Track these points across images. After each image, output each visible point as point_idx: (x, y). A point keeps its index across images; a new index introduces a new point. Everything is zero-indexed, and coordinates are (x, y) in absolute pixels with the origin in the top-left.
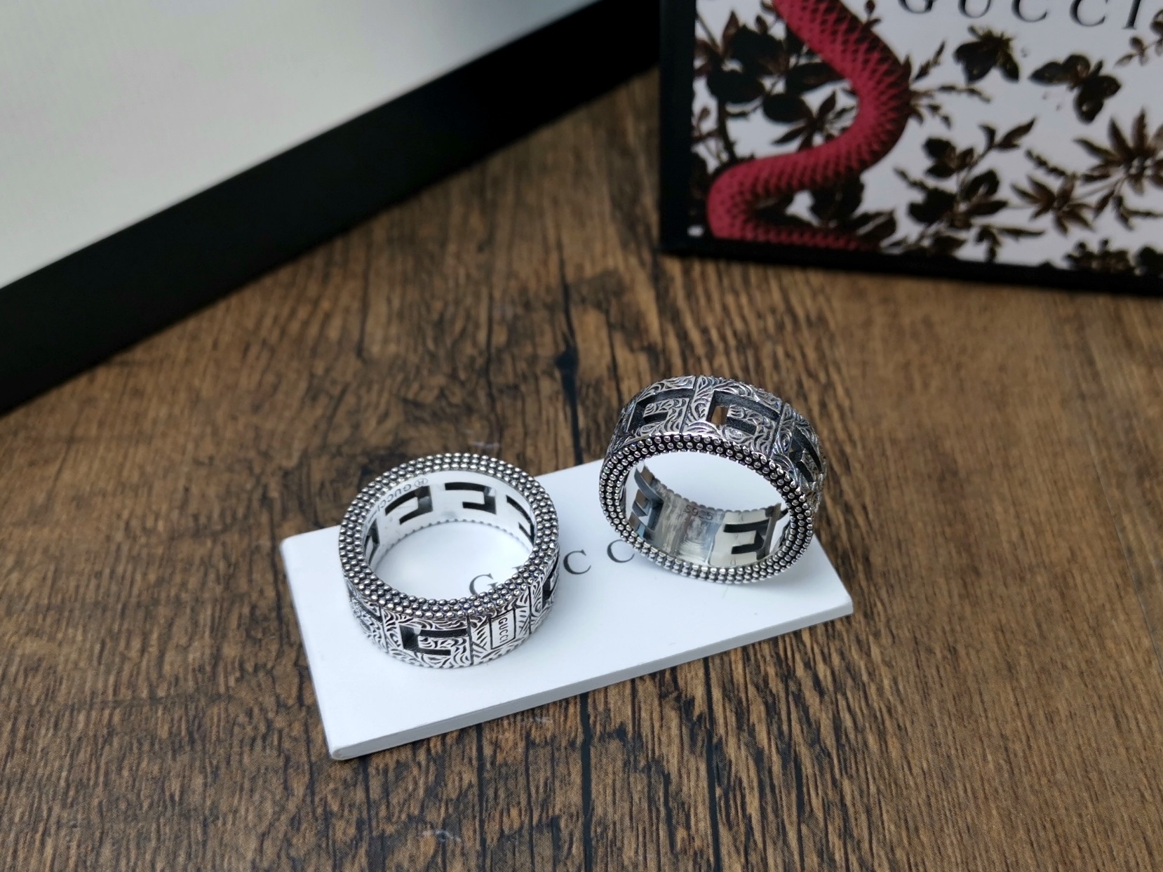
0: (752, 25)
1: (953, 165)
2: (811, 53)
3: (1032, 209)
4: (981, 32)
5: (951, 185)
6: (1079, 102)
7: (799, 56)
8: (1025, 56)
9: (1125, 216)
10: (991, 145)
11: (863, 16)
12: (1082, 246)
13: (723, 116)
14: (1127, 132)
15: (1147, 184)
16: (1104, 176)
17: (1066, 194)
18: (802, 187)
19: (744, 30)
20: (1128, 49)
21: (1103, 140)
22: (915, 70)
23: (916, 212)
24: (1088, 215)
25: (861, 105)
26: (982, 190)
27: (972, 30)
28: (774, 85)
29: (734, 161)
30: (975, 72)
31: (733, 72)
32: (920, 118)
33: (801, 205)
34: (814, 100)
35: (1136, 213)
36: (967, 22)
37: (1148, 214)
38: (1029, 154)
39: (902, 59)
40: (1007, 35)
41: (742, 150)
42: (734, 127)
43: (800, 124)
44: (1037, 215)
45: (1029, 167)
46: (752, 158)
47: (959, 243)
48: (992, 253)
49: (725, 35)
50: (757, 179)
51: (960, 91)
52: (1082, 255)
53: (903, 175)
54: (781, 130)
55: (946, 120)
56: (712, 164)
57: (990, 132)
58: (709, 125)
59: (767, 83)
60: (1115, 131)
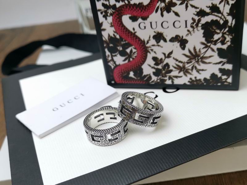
0: (113, 36)
1: (159, 62)
2: (125, 41)
3: (178, 71)
4: (157, 32)
5: (160, 67)
6: (181, 46)
7: (123, 42)
8: (167, 36)
9: (198, 71)
10: (165, 57)
11: (133, 32)
12: (191, 79)
13: (112, 56)
14: (193, 51)
15: (200, 63)
16: (191, 62)
17: (184, 67)
18: (131, 71)
19: (111, 37)
20: (187, 33)
21: (188, 54)
22: (146, 42)
23: (155, 74)
24: (190, 71)
25: (137, 51)
26: (167, 67)
27: (155, 32)
28: (120, 48)
29: (116, 66)
30: (158, 41)
31: (112, 46)
32: (150, 52)
33: (132, 74)
34: (128, 51)
35: (200, 70)
36: (153, 30)
37: (203, 70)
38: (174, 58)
39: (143, 40)
40: (162, 32)
41: (117, 63)
42: (115, 58)
43: (127, 56)
44: (179, 72)
45: (175, 61)
46: (119, 65)
47: (165, 80)
48: (173, 82)
49: (108, 39)
50: (122, 69)
51: (156, 46)
52: (191, 81)
53: (150, 66)
54: (123, 58)
55: (155, 52)
56: (113, 67)
57: (165, 54)
58: (110, 58)
59: (119, 48)
60: (190, 51)
